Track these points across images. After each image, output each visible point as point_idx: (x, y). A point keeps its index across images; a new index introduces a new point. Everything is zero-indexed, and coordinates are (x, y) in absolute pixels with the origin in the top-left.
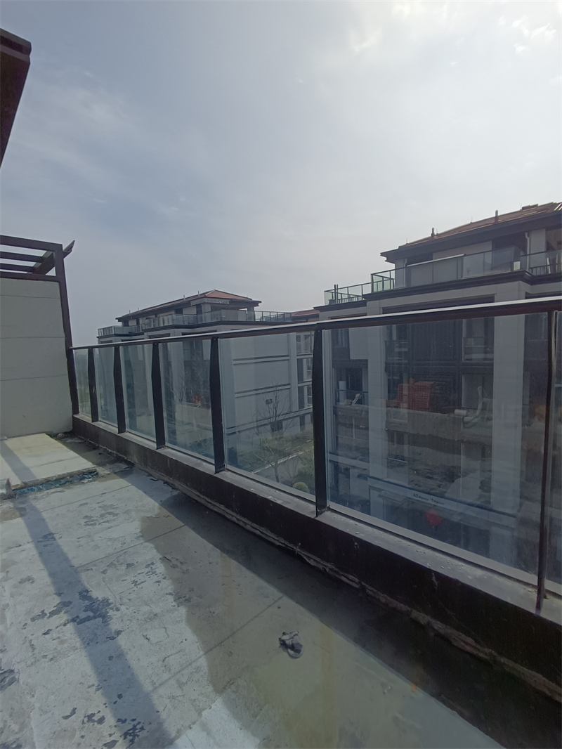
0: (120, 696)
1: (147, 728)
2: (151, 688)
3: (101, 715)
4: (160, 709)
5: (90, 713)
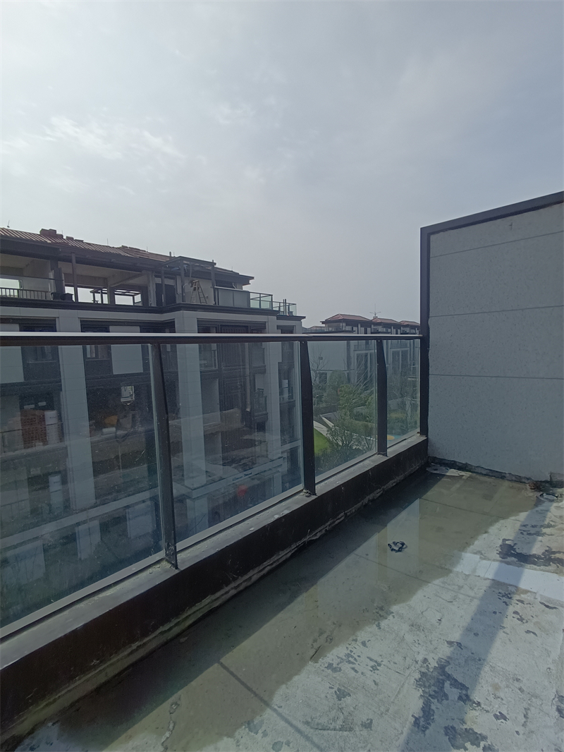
0: (495, 613)
5: (520, 622)
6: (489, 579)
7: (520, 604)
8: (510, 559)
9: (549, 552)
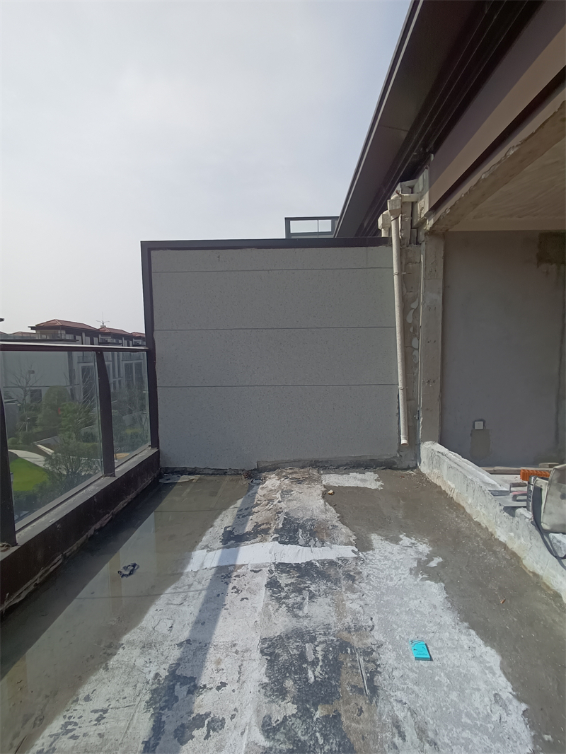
0: (218, 595)
1: (220, 575)
2: (203, 592)
3: (233, 591)
4: (209, 580)
5: (236, 594)
6: (214, 567)
7: (237, 578)
8: (229, 543)
9: (257, 526)
